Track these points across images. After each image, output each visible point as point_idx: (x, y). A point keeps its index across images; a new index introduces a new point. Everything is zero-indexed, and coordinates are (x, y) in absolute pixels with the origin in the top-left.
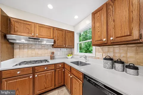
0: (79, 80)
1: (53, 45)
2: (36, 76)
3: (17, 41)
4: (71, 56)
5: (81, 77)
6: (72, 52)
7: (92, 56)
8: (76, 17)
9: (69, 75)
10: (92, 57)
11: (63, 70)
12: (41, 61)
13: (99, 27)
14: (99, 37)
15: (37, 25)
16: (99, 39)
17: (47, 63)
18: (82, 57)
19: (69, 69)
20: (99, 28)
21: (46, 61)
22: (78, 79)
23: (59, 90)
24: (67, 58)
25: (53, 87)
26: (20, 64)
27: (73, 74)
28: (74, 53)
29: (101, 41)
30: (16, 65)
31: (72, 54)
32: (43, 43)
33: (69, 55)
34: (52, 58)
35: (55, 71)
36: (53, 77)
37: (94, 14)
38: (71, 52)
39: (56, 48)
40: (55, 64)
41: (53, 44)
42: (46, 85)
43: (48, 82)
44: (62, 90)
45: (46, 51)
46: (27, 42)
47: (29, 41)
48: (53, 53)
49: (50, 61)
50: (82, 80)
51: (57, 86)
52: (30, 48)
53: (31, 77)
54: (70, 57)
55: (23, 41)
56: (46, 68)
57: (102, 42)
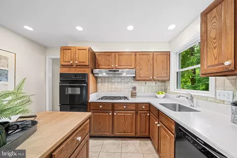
0: (169, 132)
1: (134, 77)
2: (115, 114)
3: (100, 75)
4: (164, 95)
5: (173, 127)
6: (166, 87)
7: (207, 97)
8: (172, 27)
9: (156, 123)
10: (206, 99)
11: (148, 114)
12: (120, 98)
13: (215, 39)
14: (216, 59)
15: (117, 53)
16: (217, 63)
17: (126, 101)
18: (181, 97)
19: (156, 113)
20: (215, 41)
21: (126, 98)
22: (168, 130)
23: (141, 142)
24: (157, 97)
25: (133, 134)
26: (102, 99)
27: (161, 122)
28: (169, 90)
29: (221, 66)
30: (99, 99)
31: (165, 90)
32: (122, 75)
33: (160, 92)
34: (133, 95)
35: (137, 113)
36: (134, 120)
37: (205, 15)
38: (163, 88)
39: (138, 80)
40: (137, 104)
41: (134, 75)
42: (124, 128)
43: (128, 126)
44: (146, 144)
45: (126, 85)
46: (107, 75)
47: (109, 74)
48: (134, 88)
49: (130, 98)
50: (174, 132)
51: (138, 135)
52: (110, 82)
53: (110, 114)
54: (161, 95)
55: (104, 74)
56: (125, 107)
57: (223, 67)
